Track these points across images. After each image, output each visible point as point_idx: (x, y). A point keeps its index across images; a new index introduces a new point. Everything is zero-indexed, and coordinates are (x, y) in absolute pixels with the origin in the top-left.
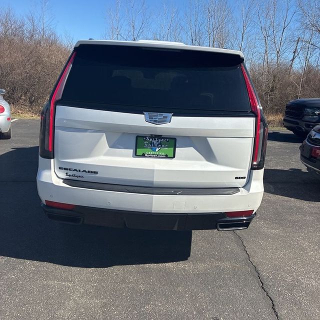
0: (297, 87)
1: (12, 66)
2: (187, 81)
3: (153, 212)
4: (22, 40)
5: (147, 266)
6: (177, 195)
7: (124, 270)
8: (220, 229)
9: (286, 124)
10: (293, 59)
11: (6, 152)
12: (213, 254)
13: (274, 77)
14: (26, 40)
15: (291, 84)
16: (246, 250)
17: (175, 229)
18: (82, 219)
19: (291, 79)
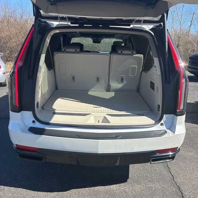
0: (193, 44)
1: (10, 37)
2: (123, 45)
3: (99, 153)
4: (15, 20)
5: (97, 188)
6: (118, 139)
7: (79, 193)
8: (152, 162)
9: (189, 69)
10: (191, 25)
11: (2, 96)
12: (146, 176)
13: (179, 38)
14: (18, 20)
15: (190, 42)
16: (171, 171)
17: (118, 164)
18: (45, 158)
19: (190, 39)
